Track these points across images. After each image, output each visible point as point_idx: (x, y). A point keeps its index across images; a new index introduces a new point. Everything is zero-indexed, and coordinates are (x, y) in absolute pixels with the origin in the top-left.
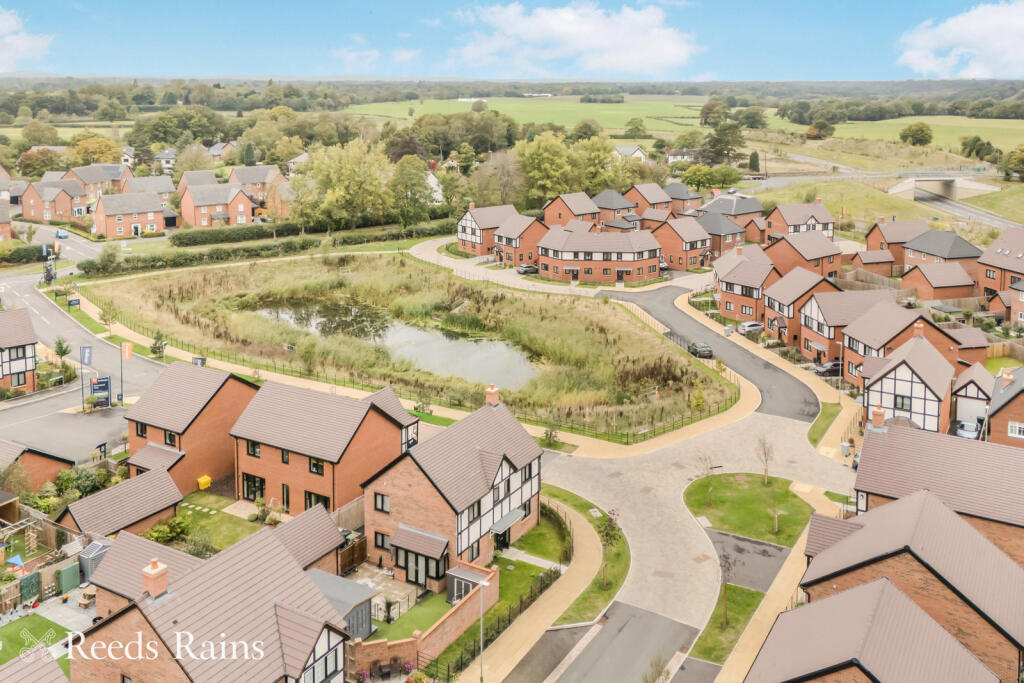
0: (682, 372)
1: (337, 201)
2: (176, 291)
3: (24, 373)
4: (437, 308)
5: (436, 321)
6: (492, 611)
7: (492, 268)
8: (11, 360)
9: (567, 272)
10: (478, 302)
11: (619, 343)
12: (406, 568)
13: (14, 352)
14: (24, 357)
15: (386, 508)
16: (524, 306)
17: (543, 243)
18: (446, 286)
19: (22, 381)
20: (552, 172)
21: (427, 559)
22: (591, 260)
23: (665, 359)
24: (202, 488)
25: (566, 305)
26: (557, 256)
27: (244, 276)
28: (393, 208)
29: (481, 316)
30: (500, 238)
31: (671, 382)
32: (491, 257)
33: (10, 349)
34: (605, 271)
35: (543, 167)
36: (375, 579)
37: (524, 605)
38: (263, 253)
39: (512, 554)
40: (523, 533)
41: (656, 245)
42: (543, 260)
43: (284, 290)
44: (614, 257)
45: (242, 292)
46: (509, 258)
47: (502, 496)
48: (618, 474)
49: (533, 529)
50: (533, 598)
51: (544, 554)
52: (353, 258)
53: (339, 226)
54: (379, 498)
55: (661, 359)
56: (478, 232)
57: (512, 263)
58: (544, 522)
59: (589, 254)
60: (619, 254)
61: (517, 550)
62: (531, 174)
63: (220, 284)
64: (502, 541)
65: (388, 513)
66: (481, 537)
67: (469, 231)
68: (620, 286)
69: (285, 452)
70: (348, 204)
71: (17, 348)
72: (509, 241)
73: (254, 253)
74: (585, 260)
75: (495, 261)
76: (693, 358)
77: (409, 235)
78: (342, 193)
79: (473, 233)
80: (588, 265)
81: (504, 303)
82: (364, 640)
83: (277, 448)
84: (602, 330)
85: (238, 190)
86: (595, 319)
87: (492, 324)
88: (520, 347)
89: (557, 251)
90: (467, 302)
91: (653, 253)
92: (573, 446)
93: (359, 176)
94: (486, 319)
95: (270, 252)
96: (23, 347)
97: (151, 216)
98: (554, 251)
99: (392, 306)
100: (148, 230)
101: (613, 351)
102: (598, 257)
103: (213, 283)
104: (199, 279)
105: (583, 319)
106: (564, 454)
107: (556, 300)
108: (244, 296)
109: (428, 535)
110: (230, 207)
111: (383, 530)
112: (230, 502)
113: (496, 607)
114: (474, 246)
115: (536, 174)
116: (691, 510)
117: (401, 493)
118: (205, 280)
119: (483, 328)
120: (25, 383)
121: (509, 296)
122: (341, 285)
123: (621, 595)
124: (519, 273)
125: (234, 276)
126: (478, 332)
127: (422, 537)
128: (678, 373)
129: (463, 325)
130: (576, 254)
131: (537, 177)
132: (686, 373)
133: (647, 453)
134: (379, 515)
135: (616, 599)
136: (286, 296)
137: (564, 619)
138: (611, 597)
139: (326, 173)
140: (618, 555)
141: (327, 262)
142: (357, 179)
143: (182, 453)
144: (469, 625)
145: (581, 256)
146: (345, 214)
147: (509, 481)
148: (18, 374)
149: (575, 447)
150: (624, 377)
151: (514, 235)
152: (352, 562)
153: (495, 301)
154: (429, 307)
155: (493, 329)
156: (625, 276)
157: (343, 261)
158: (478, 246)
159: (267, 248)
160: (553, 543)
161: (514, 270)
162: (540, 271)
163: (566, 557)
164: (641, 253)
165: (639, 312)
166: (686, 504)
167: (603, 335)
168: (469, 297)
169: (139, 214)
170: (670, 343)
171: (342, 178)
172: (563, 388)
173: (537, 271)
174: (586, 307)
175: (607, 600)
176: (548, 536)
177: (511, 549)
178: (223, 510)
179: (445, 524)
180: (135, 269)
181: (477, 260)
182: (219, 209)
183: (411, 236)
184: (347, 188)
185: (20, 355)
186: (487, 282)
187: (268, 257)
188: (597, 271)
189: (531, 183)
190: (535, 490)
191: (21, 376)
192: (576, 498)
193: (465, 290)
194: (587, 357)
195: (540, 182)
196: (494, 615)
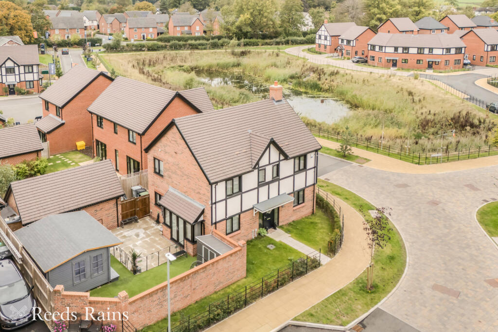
0: (480, 122)
1: (245, 20)
2: (148, 61)
3: (33, 81)
4: (292, 77)
5: (289, 85)
6: (234, 287)
7: (336, 59)
8: (25, 73)
9: (388, 61)
10: (320, 75)
11: (423, 103)
12: (170, 227)
13: (27, 68)
14: (32, 72)
15: (161, 173)
16: (352, 78)
17: (371, 42)
18: (301, 66)
19: (32, 86)
20: (387, 9)
21: (185, 222)
22: (408, 53)
23: (464, 113)
24: (79, 149)
25: (383, 78)
26: (382, 50)
27: (185, 57)
28: (280, 27)
29: (319, 83)
30: (342, 40)
31: (468, 128)
32: (336, 54)
33: (24, 66)
34: (418, 61)
35: (381, 6)
36: (148, 232)
37: (267, 289)
38: (200, 47)
39: (277, 235)
40: (294, 218)
41: (461, 44)
42: (371, 53)
43: (205, 65)
44: (426, 51)
45: (182, 64)
46: (348, 54)
47: (269, 178)
48: (405, 186)
49: (307, 217)
50: (280, 283)
51: (309, 241)
52: (249, 52)
53: (245, 35)
54: (157, 162)
55: (460, 112)
56: (328, 38)
57: (350, 57)
58: (319, 213)
59: (406, 49)
60: (431, 50)
61: (284, 232)
62: (372, 11)
63: (172, 60)
64: (269, 220)
65: (162, 176)
66: (242, 212)
67: (323, 37)
68: (430, 72)
69: (115, 124)
70: (252, 24)
71: (29, 66)
72: (349, 42)
73: (194, 47)
74: (403, 53)
75: (338, 56)
76: (491, 114)
77: (287, 43)
78: (249, 16)
79: (326, 39)
80: (405, 56)
81: (337, 76)
82: (66, 290)
83: (111, 121)
84: (410, 94)
85: (196, 18)
86: (405, 87)
87: (327, 87)
88: (344, 102)
89: (382, 47)
90: (312, 74)
91: (459, 50)
92: (366, 159)
93: (259, 7)
94: (323, 84)
95: (203, 47)
96: (32, 66)
97: (151, 30)
98: (380, 46)
99: (265, 76)
100: (149, 37)
101: (417, 107)
102: (413, 51)
103: (168, 59)
104: (161, 57)
105: (396, 86)
106: (354, 164)
107: (377, 76)
108: (183, 66)
109: (189, 201)
110: (192, 27)
111: (161, 191)
112: (88, 159)
113: (240, 283)
114: (325, 47)
115: (376, 10)
116: (486, 229)
117: (170, 160)
118: (164, 57)
119: (320, 89)
120: (33, 88)
121: (342, 72)
122: (238, 65)
123: (386, 303)
124: (353, 62)
125: (180, 57)
126: (315, 93)
127: (184, 201)
128: (476, 122)
129: (306, 87)
130: (396, 49)
131: (376, 13)
132: (484, 123)
133: (438, 173)
134: (157, 177)
135: (378, 305)
136: (206, 68)
137: (310, 315)
138: (373, 302)
139: (241, 5)
140: (392, 258)
141: (233, 54)
142: (258, 8)
143: (63, 122)
144: (202, 295)
145: (400, 50)
146: (249, 29)
147: (278, 166)
148: (30, 81)
149: (367, 160)
150: (425, 125)
151: (352, 38)
152: (134, 214)
153: (332, 74)
154: (287, 77)
155: (326, 91)
156: (434, 66)
157: (243, 54)
158: (328, 47)
159: (203, 45)
160: (323, 234)
161: (350, 61)
162: (369, 60)
163: (332, 249)
164: (448, 50)
165: (444, 86)
166: (480, 222)
167: (411, 97)
168: (314, 72)
169: (145, 28)
170: (470, 103)
171: (249, 8)
172: (370, 125)
173: (366, 62)
174: (399, 79)
175: (368, 306)
176: (320, 225)
177: (278, 230)
178: (79, 164)
179: (201, 192)
180: (132, 50)
181: (326, 55)
182: (186, 29)
183: (288, 43)
184: (251, 14)
185: (31, 71)
186: (328, 66)
187: (202, 49)
188: (412, 61)
189: (372, 16)
190: (310, 181)
191: (31, 83)
192: (358, 199)
193: (313, 68)
194: (395, 108)
195: (378, 16)
196: (235, 290)
